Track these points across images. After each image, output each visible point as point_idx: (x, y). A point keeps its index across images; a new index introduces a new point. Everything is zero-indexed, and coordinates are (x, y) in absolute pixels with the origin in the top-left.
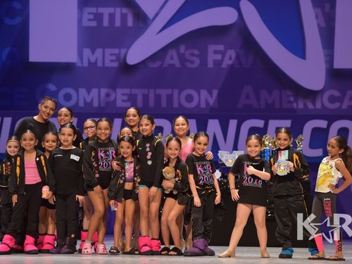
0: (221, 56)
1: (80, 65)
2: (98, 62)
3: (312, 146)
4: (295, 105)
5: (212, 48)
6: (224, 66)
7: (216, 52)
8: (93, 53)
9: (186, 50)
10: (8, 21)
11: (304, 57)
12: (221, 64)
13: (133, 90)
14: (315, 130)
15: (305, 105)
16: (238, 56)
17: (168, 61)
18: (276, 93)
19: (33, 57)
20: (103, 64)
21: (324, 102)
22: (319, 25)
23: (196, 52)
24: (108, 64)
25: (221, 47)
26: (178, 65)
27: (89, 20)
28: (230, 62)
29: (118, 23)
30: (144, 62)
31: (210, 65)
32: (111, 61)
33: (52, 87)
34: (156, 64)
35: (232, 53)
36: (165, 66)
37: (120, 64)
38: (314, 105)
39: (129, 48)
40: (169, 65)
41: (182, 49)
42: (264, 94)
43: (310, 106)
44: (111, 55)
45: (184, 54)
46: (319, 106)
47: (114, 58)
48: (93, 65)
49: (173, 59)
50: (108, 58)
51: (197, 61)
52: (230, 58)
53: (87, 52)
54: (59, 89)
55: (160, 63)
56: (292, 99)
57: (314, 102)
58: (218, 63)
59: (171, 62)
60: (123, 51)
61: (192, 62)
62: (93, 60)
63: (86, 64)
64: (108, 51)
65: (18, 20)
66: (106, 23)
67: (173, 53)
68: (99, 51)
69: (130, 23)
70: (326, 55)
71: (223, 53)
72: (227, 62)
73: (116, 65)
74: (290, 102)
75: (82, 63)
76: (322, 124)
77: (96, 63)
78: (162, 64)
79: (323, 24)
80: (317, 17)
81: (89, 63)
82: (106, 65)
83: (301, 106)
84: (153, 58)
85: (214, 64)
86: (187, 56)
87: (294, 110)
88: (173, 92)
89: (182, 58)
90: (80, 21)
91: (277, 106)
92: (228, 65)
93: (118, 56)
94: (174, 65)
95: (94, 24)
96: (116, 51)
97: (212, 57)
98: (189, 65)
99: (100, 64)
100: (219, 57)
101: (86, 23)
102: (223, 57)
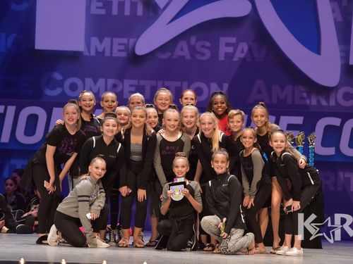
0: (233, 49)
1: (87, 54)
2: (106, 51)
3: (324, 144)
4: (308, 101)
5: (223, 40)
6: (235, 59)
7: (227, 45)
8: (101, 42)
9: (197, 41)
10: (14, 7)
11: (318, 52)
12: (233, 57)
13: (141, 81)
14: (328, 128)
15: (318, 102)
16: (250, 49)
17: (178, 52)
18: (289, 89)
19: (39, 45)
20: (111, 53)
21: (338, 99)
22: (335, 20)
23: (208, 44)
24: (116, 54)
25: (233, 40)
26: (188, 57)
27: (98, 8)
28: (242, 56)
29: (127, 12)
30: (152, 53)
31: (222, 57)
32: (120, 51)
33: (58, 76)
34: (165, 56)
35: (244, 46)
36: (174, 57)
37: (128, 54)
38: (328, 102)
39: (138, 37)
40: (179, 57)
41: (193, 40)
42: (276, 88)
43: (324, 103)
44: (120, 44)
45: (194, 46)
46: (332, 103)
47: (122, 47)
48: (100, 54)
49: (183, 51)
50: (116, 47)
51: (208, 54)
52: (242, 52)
53: (95, 40)
54: (65, 78)
55: (170, 54)
56: (305, 95)
57: (327, 99)
58: (229, 56)
59: (181, 54)
60: (132, 41)
61: (203, 54)
62: (100, 50)
63: (93, 53)
64: (116, 41)
65: (24, 6)
66: (115, 11)
67: (183, 44)
68: (107, 41)
69: (140, 11)
70: (341, 51)
71: (235, 46)
72: (239, 55)
73: (124, 55)
74: (303, 98)
75: (89, 52)
76: (336, 122)
77: (103, 52)
78: (172, 55)
79: (340, 19)
80: (333, 12)
81: (97, 52)
82: (114, 55)
83: (314, 102)
84: (163, 48)
85: (225, 57)
86: (198, 47)
87: (306, 107)
88: (182, 84)
89: (192, 50)
90: (88, 8)
91: (289, 102)
92: (240, 58)
93: (126, 45)
94: (184, 57)
95: (103, 12)
96: (125, 41)
97: (223, 50)
98: (199, 57)
99: (107, 54)
100: (230, 50)
101: (94, 11)
102: (235, 50)
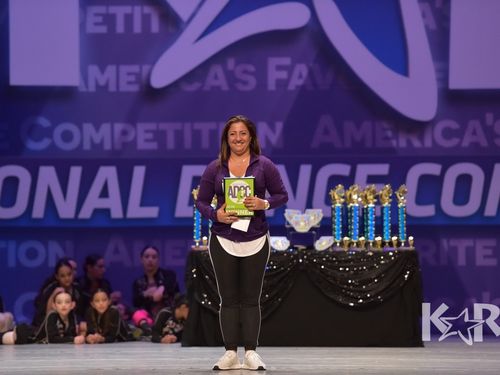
0: (286, 73)
1: (83, 89)
2: (110, 85)
4: (394, 143)
5: (273, 62)
6: (292, 87)
7: (279, 68)
8: (103, 71)
9: (236, 65)
12: (287, 85)
13: (160, 125)
14: (424, 179)
15: (409, 142)
16: (311, 73)
17: (211, 82)
18: (367, 125)
20: (118, 87)
21: (436, 137)
22: (427, 27)
23: (252, 68)
24: (124, 87)
25: (286, 61)
26: (225, 87)
27: (96, 24)
28: (300, 82)
29: (137, 28)
30: (176, 84)
31: (272, 86)
32: (129, 83)
33: (44, 122)
34: (194, 87)
35: (302, 69)
36: (206, 89)
37: (141, 87)
38: (422, 142)
39: (153, 63)
40: (213, 88)
41: (231, 63)
42: (349, 126)
43: (416, 143)
44: (129, 74)
45: (233, 71)
46: (428, 143)
47: (132, 78)
48: (102, 89)
49: (217, 78)
50: (124, 79)
51: (252, 81)
52: (300, 76)
53: (93, 70)
54: (55, 124)
55: (200, 84)
56: (389, 133)
57: (421, 138)
58: (282, 84)
59: (216, 83)
60: (146, 68)
61: (245, 83)
62: (102, 83)
63: (92, 88)
64: (124, 69)
66: (120, 28)
67: (217, 69)
68: (111, 70)
69: (155, 27)
70: (437, 71)
71: (290, 69)
72: (296, 82)
73: (135, 88)
74: (387, 138)
75: (87, 86)
76: (434, 169)
77: (107, 86)
78: (202, 87)
79: (433, 26)
80: (424, 16)
81: (98, 86)
82: (122, 89)
83: (403, 143)
84: (189, 77)
85: (277, 86)
86: (238, 73)
87: (392, 150)
88: (218, 125)
89: (231, 77)
90: (82, 25)
91: (369, 144)
92: (297, 87)
93: (138, 75)
94: (218, 88)
95: (103, 29)
96: (135, 68)
97: (274, 76)
98: (241, 87)
99: (112, 88)
100: (283, 75)
101: (91, 29)
102: (290, 75)
